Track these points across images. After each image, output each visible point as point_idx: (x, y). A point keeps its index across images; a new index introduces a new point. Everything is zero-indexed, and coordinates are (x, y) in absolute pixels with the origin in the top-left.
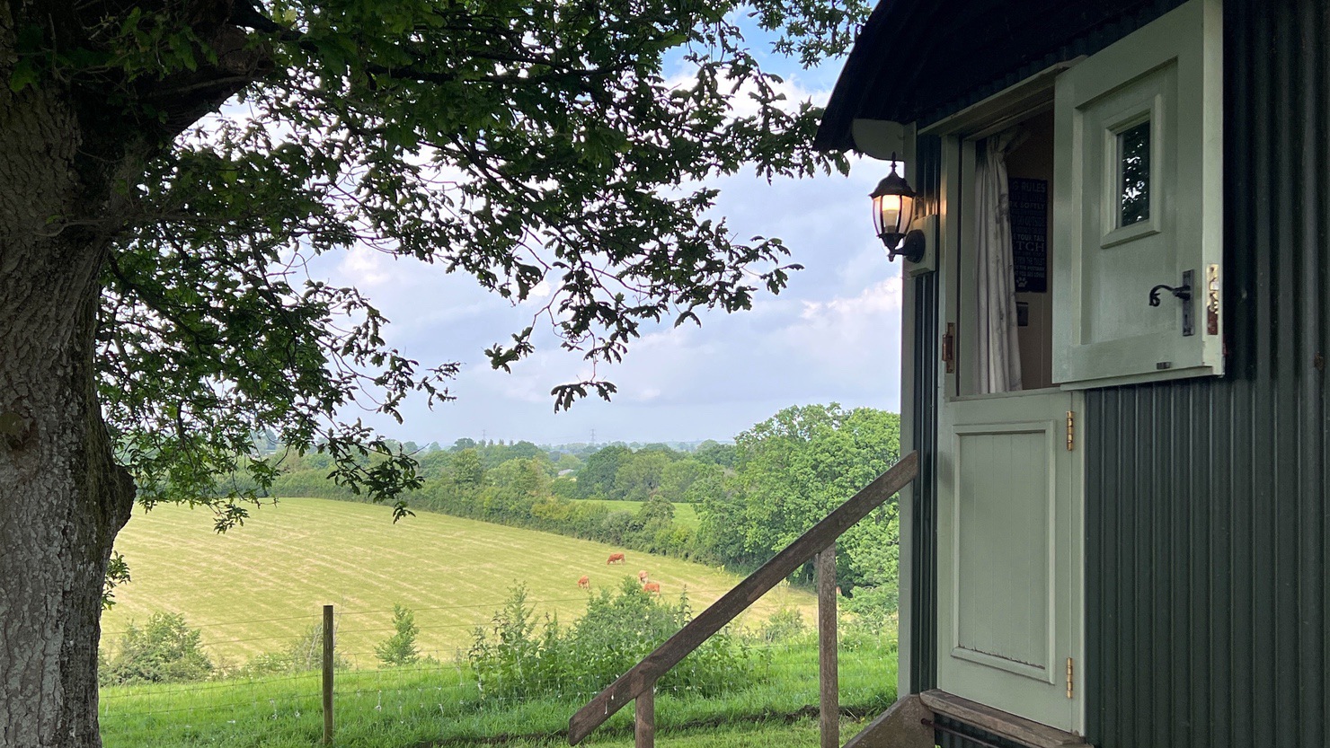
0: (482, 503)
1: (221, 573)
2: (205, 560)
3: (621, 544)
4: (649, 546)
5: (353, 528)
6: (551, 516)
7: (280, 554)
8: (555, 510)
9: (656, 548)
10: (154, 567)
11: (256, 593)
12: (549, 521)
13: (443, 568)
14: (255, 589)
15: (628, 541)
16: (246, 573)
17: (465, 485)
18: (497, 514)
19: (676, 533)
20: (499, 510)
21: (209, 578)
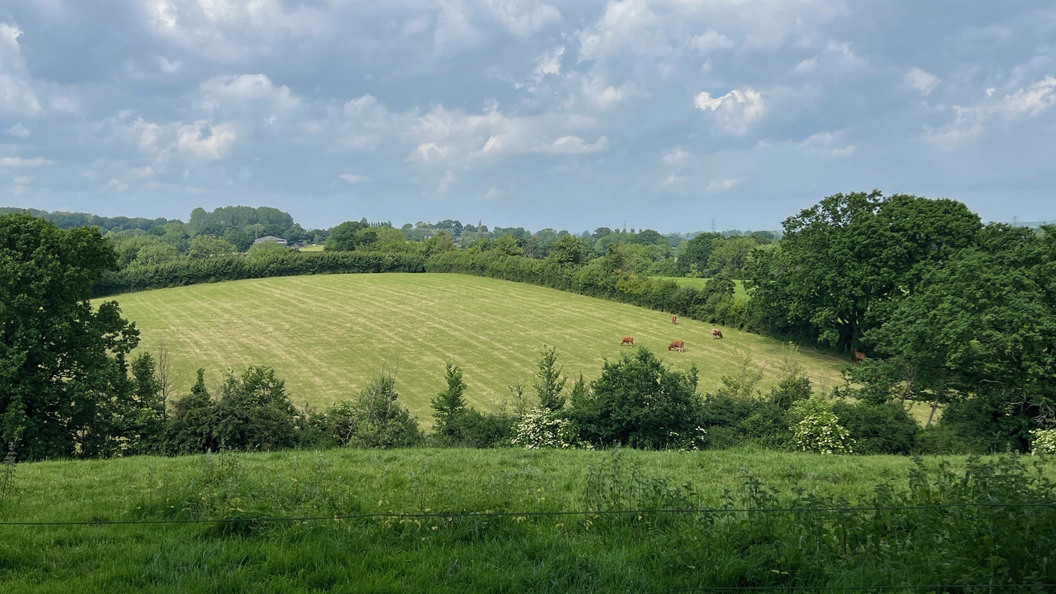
0: (578, 279)
1: (360, 332)
2: (351, 321)
3: (688, 315)
4: (710, 317)
5: (472, 298)
6: (632, 291)
7: (408, 318)
8: (636, 286)
9: (716, 319)
10: (311, 326)
11: (381, 349)
12: (630, 295)
13: (533, 332)
14: (381, 346)
15: (693, 312)
16: (377, 333)
17: (565, 264)
18: (590, 288)
19: (734, 307)
20: (591, 285)
21: (349, 336)
